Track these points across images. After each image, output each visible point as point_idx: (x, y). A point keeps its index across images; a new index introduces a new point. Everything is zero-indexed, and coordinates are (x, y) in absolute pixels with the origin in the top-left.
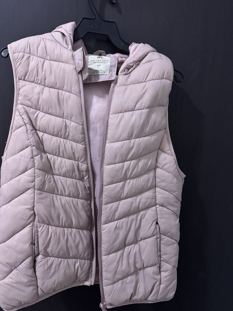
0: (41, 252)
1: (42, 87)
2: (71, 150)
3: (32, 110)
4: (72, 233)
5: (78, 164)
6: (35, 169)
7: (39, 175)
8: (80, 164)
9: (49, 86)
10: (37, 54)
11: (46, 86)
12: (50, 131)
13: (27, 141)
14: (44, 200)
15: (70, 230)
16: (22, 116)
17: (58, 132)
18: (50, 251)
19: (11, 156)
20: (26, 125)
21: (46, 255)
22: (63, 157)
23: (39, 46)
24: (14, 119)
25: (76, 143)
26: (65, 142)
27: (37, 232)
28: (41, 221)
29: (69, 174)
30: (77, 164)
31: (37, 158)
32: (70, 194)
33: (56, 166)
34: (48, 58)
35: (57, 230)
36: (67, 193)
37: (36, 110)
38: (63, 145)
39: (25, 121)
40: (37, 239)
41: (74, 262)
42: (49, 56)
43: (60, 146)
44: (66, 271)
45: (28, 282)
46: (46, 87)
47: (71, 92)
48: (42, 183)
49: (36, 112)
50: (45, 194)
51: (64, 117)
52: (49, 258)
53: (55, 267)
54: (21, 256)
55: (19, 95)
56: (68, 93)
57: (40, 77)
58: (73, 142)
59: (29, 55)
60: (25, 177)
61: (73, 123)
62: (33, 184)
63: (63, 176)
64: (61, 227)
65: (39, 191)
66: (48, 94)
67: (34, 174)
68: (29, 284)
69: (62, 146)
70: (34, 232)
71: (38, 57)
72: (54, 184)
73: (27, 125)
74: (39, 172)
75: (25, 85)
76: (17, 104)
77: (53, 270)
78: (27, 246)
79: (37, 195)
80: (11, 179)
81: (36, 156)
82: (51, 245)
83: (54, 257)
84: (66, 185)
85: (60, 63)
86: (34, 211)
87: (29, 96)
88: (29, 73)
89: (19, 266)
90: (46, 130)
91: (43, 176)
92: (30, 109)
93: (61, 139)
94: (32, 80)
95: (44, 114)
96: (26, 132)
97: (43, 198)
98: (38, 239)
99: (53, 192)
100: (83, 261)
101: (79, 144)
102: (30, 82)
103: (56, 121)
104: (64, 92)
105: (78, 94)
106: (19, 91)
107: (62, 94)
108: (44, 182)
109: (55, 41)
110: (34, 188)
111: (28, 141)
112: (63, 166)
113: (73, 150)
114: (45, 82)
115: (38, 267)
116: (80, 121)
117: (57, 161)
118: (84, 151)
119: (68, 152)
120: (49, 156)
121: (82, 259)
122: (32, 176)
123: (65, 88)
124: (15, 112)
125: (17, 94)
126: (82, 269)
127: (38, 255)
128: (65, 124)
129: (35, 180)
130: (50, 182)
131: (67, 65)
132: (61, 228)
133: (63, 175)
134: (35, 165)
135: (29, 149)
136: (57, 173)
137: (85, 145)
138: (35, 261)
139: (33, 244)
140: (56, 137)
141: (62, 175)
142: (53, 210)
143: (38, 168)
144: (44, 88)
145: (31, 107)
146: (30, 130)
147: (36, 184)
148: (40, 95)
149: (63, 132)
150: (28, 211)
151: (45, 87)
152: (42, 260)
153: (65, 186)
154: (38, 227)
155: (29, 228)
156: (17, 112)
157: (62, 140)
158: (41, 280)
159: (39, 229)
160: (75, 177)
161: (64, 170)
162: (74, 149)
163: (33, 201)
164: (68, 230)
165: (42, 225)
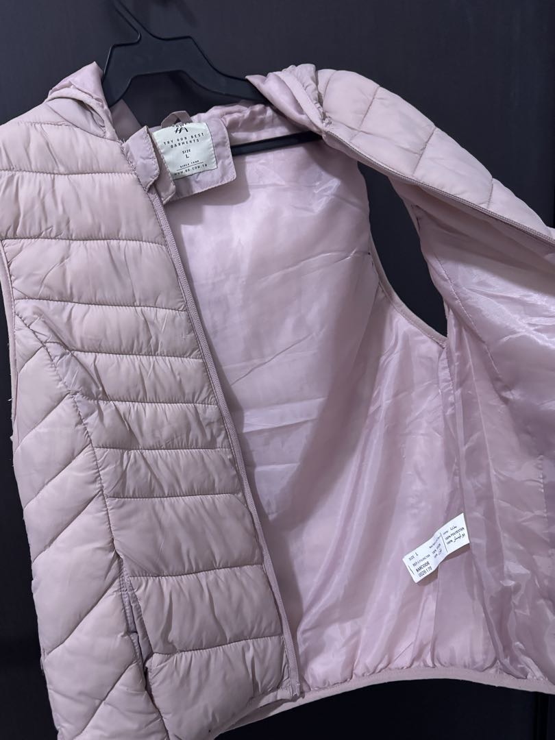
0: (156, 645)
1: (64, 243)
2: (172, 378)
3: (53, 305)
4: (220, 582)
5: (196, 408)
6: (93, 449)
7: (106, 461)
8: (200, 407)
9: (83, 236)
10: (29, 166)
11: (73, 237)
12: (110, 343)
13: (58, 384)
14: (133, 520)
15: (211, 574)
16: (31, 327)
17: (130, 342)
18: (178, 639)
19: (29, 430)
20: (44, 346)
21: (170, 650)
22: (156, 401)
23: (29, 145)
24: (14, 339)
25: (179, 358)
26: (154, 362)
27: (136, 599)
28: (139, 573)
29: (179, 438)
30: (193, 411)
31: (92, 420)
32: (192, 487)
33: (145, 427)
34: (62, 169)
35: (181, 584)
36: (184, 487)
37: (63, 303)
38: (151, 371)
39: (39, 336)
40: (138, 617)
41: (240, 648)
42: (63, 165)
43: (144, 374)
44: (227, 677)
45: (140, 729)
46: (75, 240)
47: (142, 238)
48: (119, 478)
49: (64, 309)
50: (132, 504)
51: (137, 303)
52: (177, 656)
53: (200, 674)
54: (110, 670)
55: (13, 278)
56: (134, 242)
57: (53, 221)
58: (173, 358)
59: (10, 173)
60: (75, 474)
61: (162, 313)
62: (98, 485)
63: (167, 448)
64: (189, 574)
65: (117, 499)
66: (83, 256)
67: (94, 461)
68: (143, 732)
69: (148, 373)
70: (127, 604)
71: (33, 172)
72: (149, 474)
73: (48, 345)
74: (104, 452)
75: (21, 250)
76: (12, 300)
77: (194, 683)
78: (116, 642)
79: (113, 511)
80: (42, 485)
81: (87, 416)
82: (175, 624)
83: (191, 650)
84: (179, 466)
85: (96, 176)
86: (116, 552)
87: (37, 272)
88: (24, 216)
89: (110, 695)
90: (100, 345)
91: (116, 463)
92: (48, 303)
93: (141, 357)
94: (35, 231)
95: (84, 307)
96: (49, 364)
97: (129, 515)
98: (140, 616)
99: (151, 495)
100: (261, 641)
101: (188, 359)
102: (31, 238)
103: (119, 318)
104: (123, 243)
105: (159, 239)
106: (9, 267)
107: (119, 247)
108: (124, 474)
109: (66, 123)
110: (102, 494)
111: (61, 385)
112: (163, 422)
113: (178, 378)
114: (68, 229)
115: (156, 685)
116: (180, 302)
117: (144, 413)
118: (204, 372)
119: (167, 386)
120: (122, 406)
121: (256, 638)
122: (90, 469)
123: (123, 232)
124: (13, 321)
125: (6, 274)
126: (262, 662)
127: (150, 655)
128: (143, 319)
129: (99, 476)
130: (138, 470)
131: (115, 178)
132: (192, 577)
133: (166, 445)
134: (92, 437)
135: (67, 402)
136: (151, 444)
137: (202, 358)
138: (145, 673)
139: (130, 631)
140: (128, 356)
141: (164, 446)
142: (160, 538)
143: (101, 445)
144: (70, 245)
145: (48, 299)
146: (59, 357)
147: (104, 485)
148: (64, 265)
149: (143, 338)
150: (100, 554)
151: (71, 241)
152: (162, 665)
153: (177, 470)
154: (135, 587)
155: (114, 596)
156: (18, 320)
157: (144, 359)
158: (170, 715)
159: (139, 593)
160: (194, 444)
161: (165, 432)
162: (179, 374)
163: (108, 526)
164: (207, 577)
165: (143, 579)
